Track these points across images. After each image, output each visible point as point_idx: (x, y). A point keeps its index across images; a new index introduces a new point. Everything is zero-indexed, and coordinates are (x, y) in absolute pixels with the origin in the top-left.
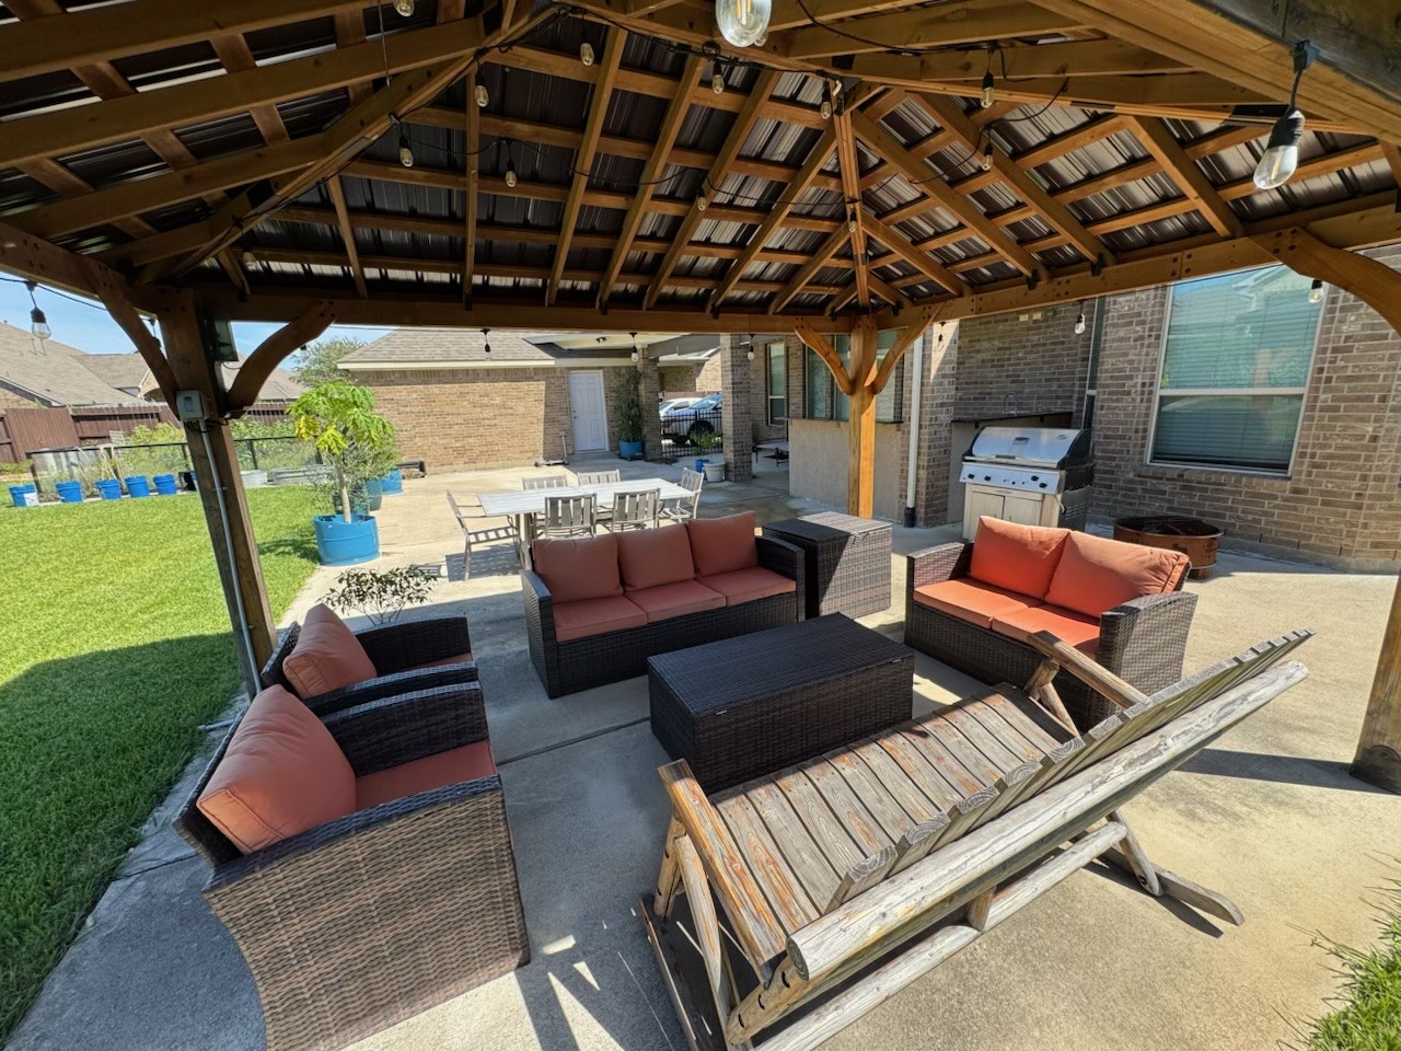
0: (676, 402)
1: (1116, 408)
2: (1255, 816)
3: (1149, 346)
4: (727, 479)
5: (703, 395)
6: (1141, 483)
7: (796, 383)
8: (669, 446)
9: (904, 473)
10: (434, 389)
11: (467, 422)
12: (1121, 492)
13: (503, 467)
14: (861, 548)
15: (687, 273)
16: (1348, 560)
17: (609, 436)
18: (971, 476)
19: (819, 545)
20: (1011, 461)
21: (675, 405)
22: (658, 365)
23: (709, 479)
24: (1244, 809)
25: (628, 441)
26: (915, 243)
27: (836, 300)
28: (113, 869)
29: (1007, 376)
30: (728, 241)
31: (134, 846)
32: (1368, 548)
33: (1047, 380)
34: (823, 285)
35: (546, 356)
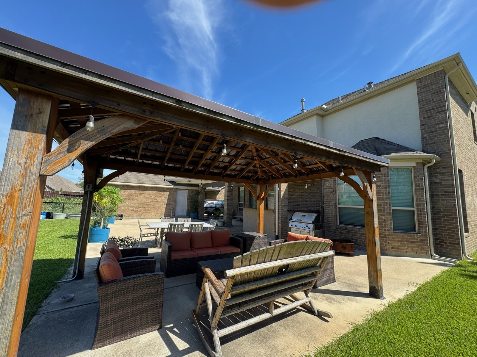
0: (210, 202)
1: (328, 210)
2: (345, 303)
3: (334, 194)
4: (224, 226)
5: (218, 201)
6: (338, 230)
7: (247, 198)
8: (206, 216)
9: (275, 224)
10: (132, 192)
11: (141, 203)
12: (333, 233)
13: (150, 219)
14: (259, 241)
15: (217, 167)
16: (387, 252)
17: (187, 211)
18: (292, 225)
19: (247, 239)
20: (301, 221)
21: (209, 203)
22: (206, 190)
23: (218, 226)
24: (343, 301)
25: (193, 213)
26: (270, 166)
27: (253, 177)
28: (35, 312)
29: (304, 200)
30: (227, 161)
31: (40, 308)
32: (391, 249)
33: (314, 202)
34: (250, 173)
35: (171, 184)
